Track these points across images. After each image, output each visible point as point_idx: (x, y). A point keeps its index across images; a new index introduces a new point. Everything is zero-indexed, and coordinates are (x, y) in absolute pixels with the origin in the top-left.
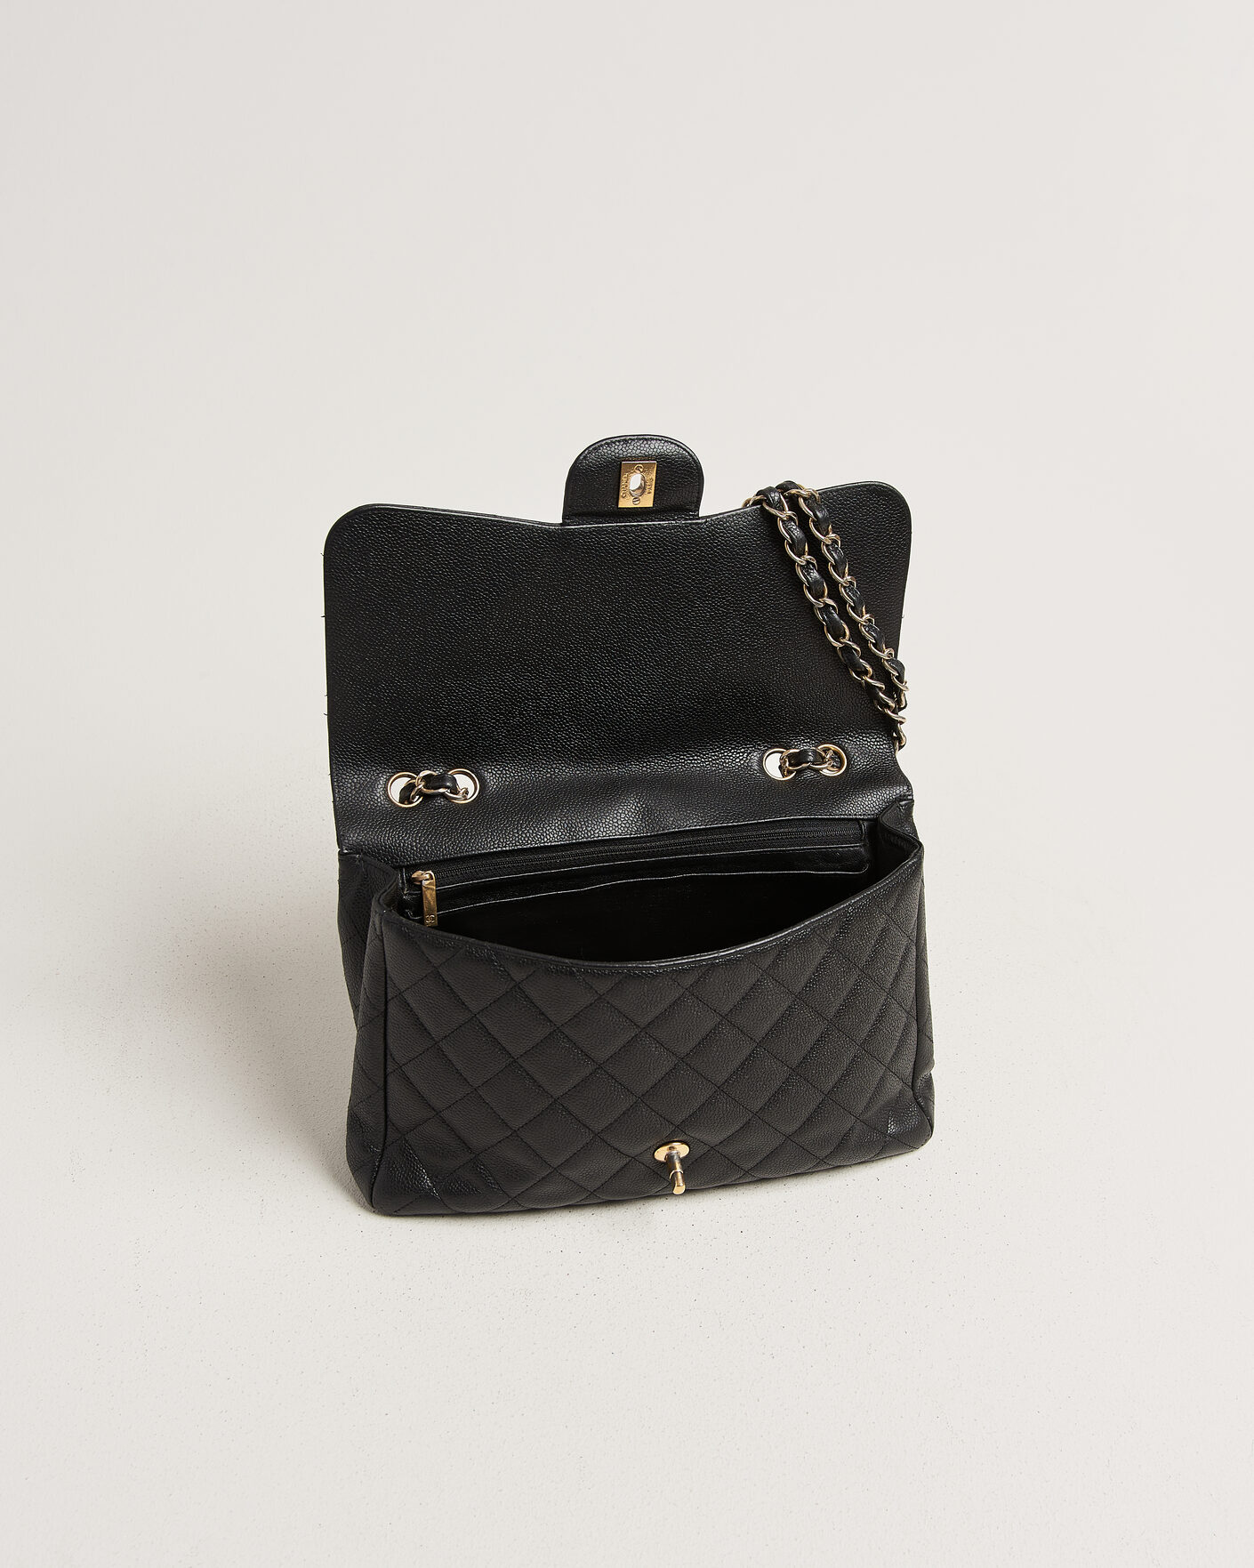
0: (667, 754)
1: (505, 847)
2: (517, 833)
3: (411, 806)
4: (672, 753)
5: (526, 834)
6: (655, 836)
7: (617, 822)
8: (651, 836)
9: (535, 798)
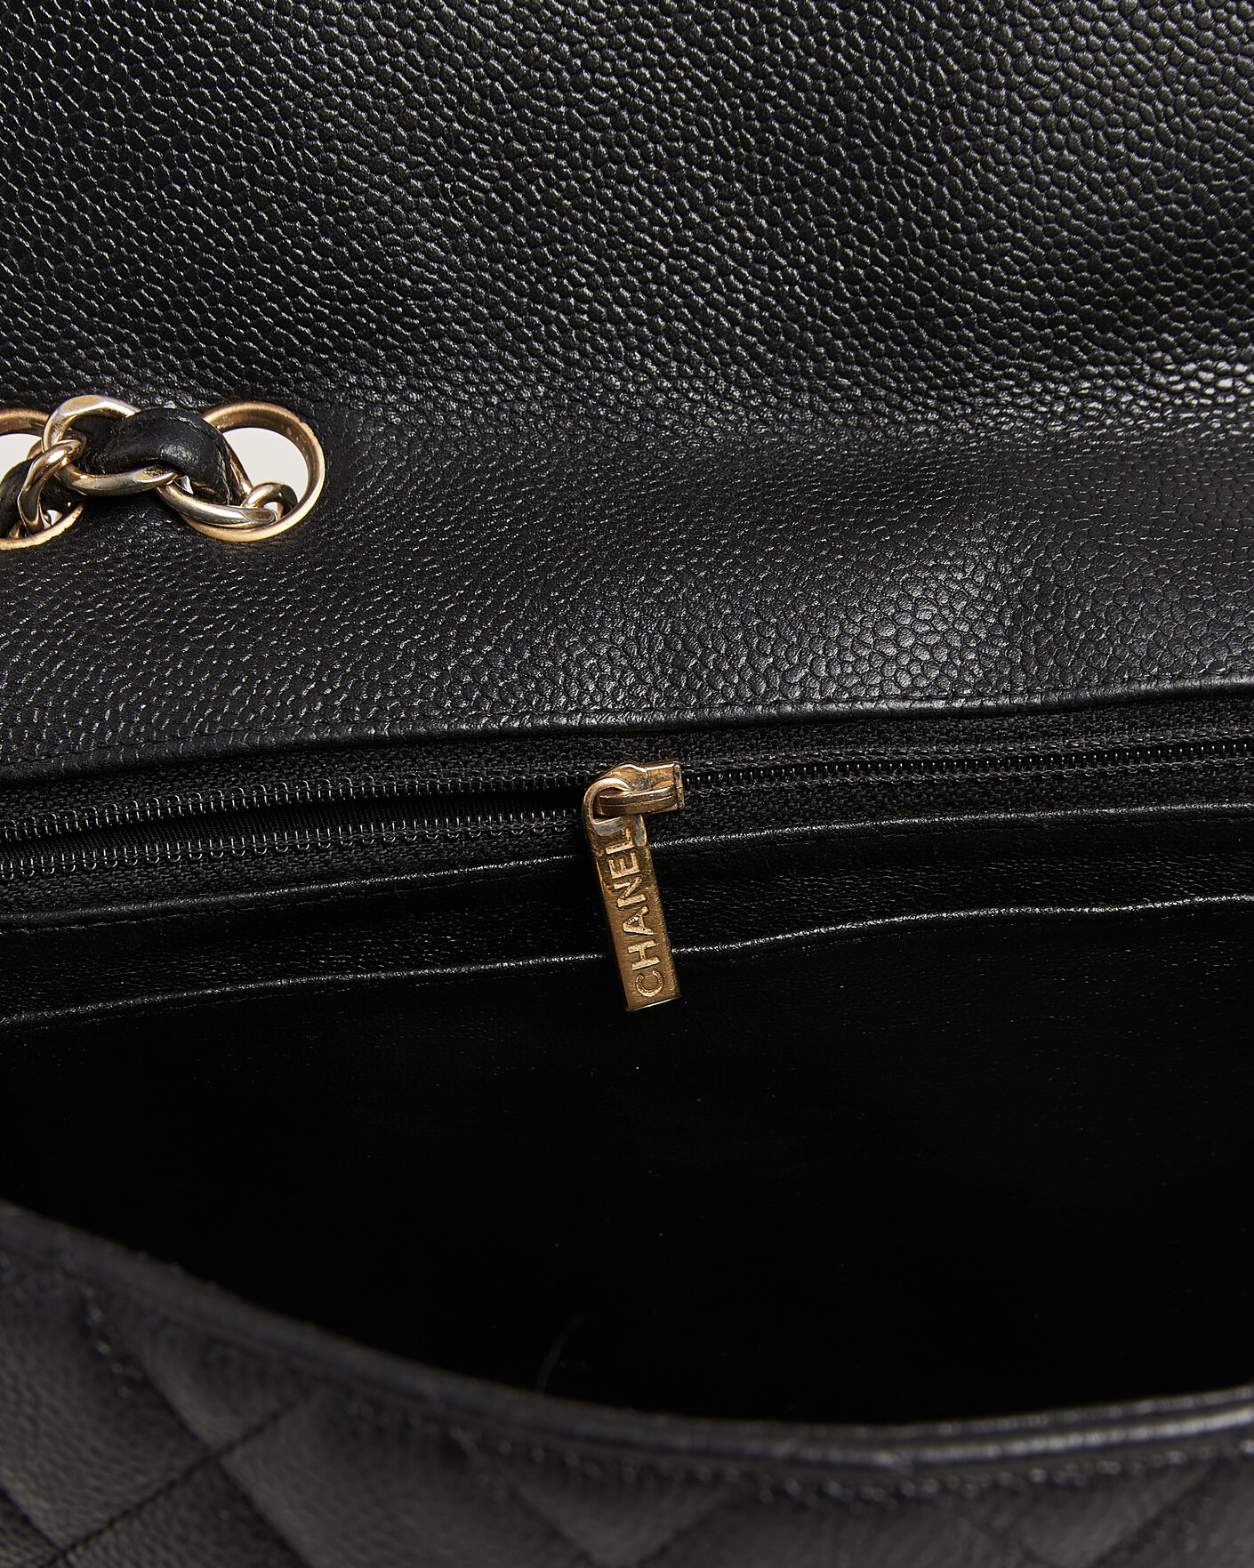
0: (1158, 366)
1: (375, 722)
2: (439, 665)
3: (40, 539)
4: (1179, 361)
5: (476, 673)
6: (1063, 708)
7: (895, 641)
8: (1047, 709)
9: (549, 522)
